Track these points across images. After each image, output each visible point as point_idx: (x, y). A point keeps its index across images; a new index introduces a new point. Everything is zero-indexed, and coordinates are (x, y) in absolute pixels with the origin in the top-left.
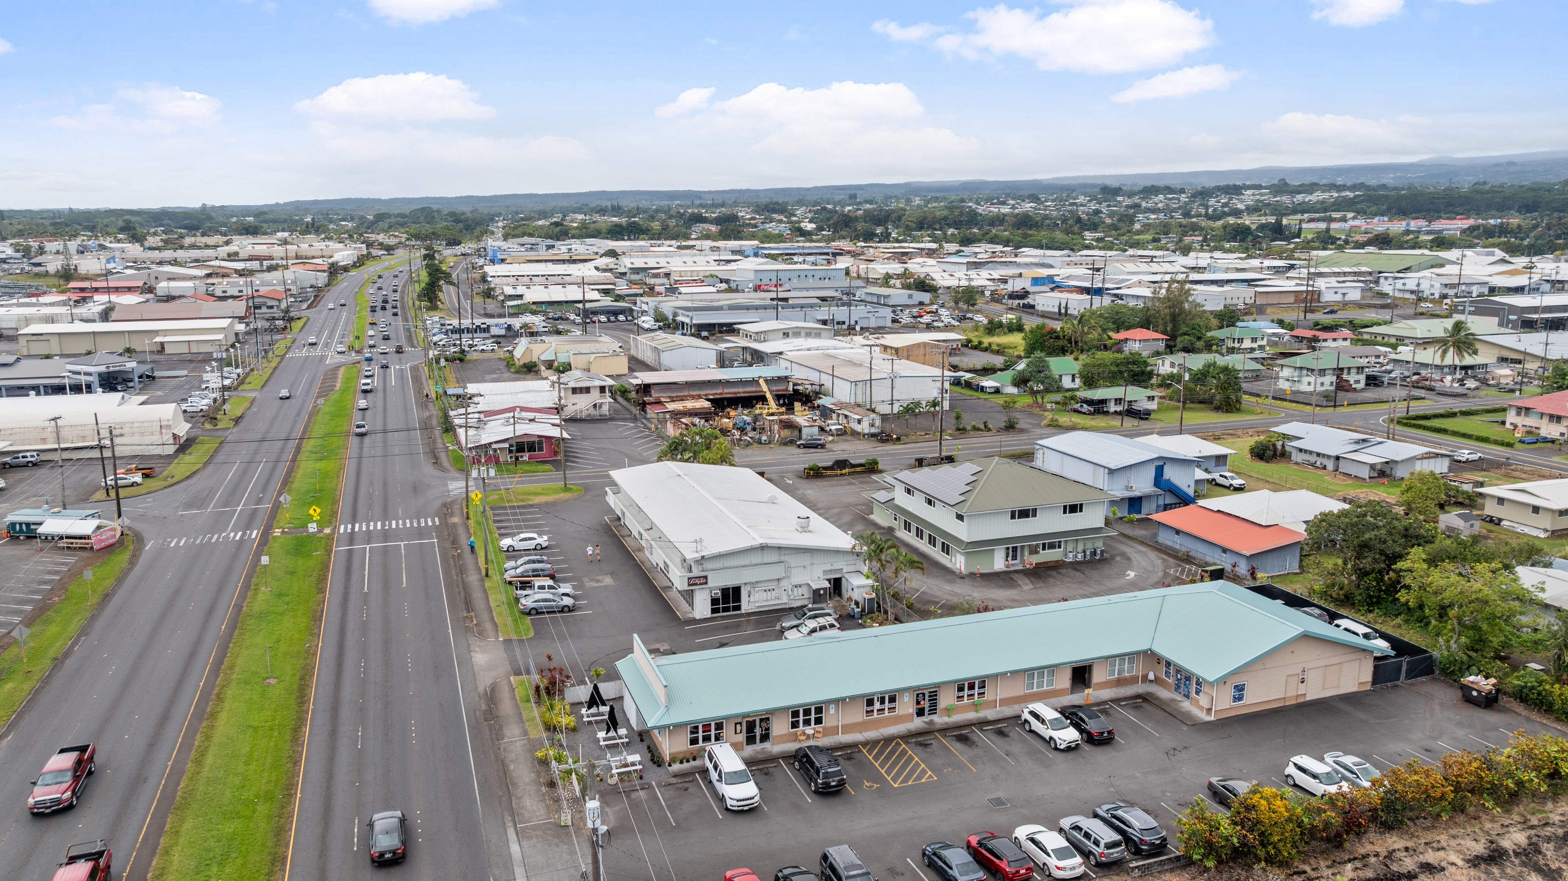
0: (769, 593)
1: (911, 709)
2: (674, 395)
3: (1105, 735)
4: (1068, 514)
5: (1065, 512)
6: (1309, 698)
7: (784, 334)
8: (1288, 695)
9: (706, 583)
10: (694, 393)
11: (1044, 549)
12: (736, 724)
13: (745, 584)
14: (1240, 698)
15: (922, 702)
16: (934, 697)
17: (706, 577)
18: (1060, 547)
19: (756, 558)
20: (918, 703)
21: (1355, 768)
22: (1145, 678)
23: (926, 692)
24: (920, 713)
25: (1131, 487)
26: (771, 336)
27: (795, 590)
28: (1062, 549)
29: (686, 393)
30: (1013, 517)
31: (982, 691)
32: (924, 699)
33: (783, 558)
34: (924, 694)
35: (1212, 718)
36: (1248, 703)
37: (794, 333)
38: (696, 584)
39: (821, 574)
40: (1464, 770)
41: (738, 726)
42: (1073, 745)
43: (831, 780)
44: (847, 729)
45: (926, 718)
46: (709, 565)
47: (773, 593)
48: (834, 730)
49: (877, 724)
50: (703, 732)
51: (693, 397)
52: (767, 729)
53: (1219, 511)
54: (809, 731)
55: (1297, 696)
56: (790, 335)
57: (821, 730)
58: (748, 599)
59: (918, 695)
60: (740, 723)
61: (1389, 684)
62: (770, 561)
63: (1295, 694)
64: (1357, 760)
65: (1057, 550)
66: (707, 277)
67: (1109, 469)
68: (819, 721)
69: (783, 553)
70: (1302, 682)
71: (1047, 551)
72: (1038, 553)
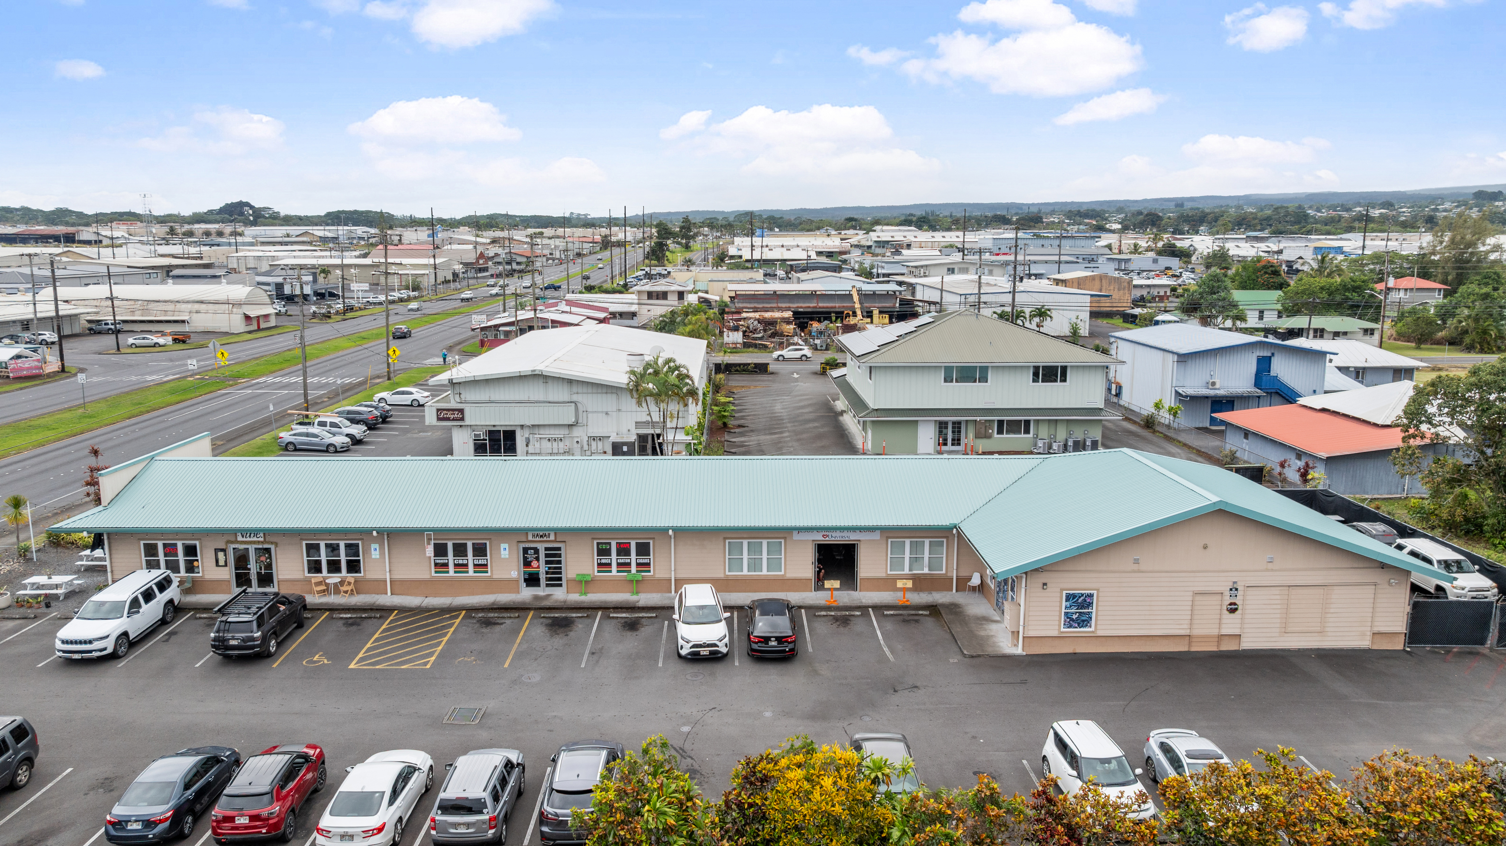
0: (555, 444)
1: (515, 572)
2: (761, 306)
3: (773, 643)
4: (1040, 383)
5: (1035, 379)
6: (1248, 643)
7: (949, 270)
8: (1196, 632)
9: (462, 419)
10: (784, 305)
11: (1000, 432)
12: (217, 551)
13: (522, 426)
14: (1084, 621)
15: (535, 564)
16: (554, 556)
17: (461, 411)
18: (1027, 431)
19: (536, 392)
20: (527, 564)
21: (1185, 761)
22: (962, 584)
23: (541, 547)
24: (532, 580)
25: (1214, 384)
26: (933, 271)
27: (594, 444)
28: (1031, 435)
29: (774, 305)
30: (948, 379)
31: (643, 560)
32: (537, 559)
33: (575, 398)
34: (536, 551)
35: (1019, 651)
36: (1100, 633)
37: (960, 269)
38: (448, 419)
39: (632, 427)
40: (1415, 793)
41: (221, 555)
42: (705, 652)
43: (230, 635)
44: (399, 587)
45: (541, 591)
46: (469, 395)
47: (561, 445)
48: (379, 586)
49: (453, 586)
50: (166, 555)
51: (780, 309)
52: (269, 566)
53: (1324, 410)
54: (334, 579)
55: (1221, 637)
56: (956, 271)
57: (352, 581)
58: (525, 449)
59: (525, 550)
60: (223, 550)
61: (1456, 648)
62: (556, 400)
63: (1215, 632)
64: (1206, 745)
65: (1023, 435)
66: (946, 247)
67: (1179, 355)
68: (354, 566)
69: (575, 389)
70: (1233, 611)
71: (1005, 436)
72: (989, 437)
